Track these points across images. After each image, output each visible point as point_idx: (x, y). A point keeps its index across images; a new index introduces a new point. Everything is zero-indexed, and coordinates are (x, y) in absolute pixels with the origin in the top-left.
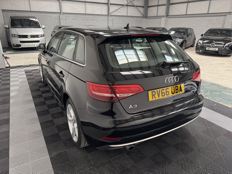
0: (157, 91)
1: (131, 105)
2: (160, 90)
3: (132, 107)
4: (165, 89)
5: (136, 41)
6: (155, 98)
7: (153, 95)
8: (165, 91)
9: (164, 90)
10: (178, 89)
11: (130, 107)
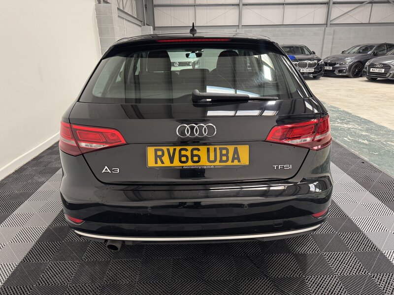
0: (168, 150)
1: (106, 167)
2: (175, 150)
3: (109, 171)
4: (190, 148)
5: (371, 71)
6: (163, 163)
7: (156, 156)
8: (189, 154)
9: (186, 150)
10: (227, 155)
11: (104, 171)
